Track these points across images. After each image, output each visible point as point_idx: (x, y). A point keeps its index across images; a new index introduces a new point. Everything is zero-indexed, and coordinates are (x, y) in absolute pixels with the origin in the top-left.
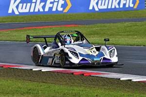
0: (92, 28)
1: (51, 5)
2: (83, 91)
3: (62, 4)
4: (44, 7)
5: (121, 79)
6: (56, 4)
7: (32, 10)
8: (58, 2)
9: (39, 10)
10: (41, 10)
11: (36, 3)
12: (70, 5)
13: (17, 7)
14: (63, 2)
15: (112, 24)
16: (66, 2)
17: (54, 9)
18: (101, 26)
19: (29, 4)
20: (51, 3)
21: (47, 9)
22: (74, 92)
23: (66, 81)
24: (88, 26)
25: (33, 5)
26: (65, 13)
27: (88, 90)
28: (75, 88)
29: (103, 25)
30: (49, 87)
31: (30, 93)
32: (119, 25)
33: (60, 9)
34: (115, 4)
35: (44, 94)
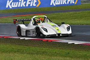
0: (52, 15)
1: (30, 3)
2: (48, 50)
3: (36, 2)
4: (25, 4)
5: (69, 43)
6: (32, 2)
7: (19, 6)
8: (33, 1)
9: (23, 6)
10: (24, 6)
11: (21, 2)
12: (40, 3)
13: (11, 4)
14: (36, 1)
15: (63, 13)
16: (37, 1)
17: (31, 5)
18: (57, 14)
19: (17, 3)
20: (29, 2)
21: (27, 5)
22: (43, 50)
23: (38, 45)
24: (50, 14)
25: (20, 3)
26: (37, 7)
27: (51, 49)
28: (44, 48)
29: (58, 13)
30: (29, 48)
31: (19, 51)
32: (67, 13)
33: (34, 5)
34: (64, 2)
35: (27, 52)
